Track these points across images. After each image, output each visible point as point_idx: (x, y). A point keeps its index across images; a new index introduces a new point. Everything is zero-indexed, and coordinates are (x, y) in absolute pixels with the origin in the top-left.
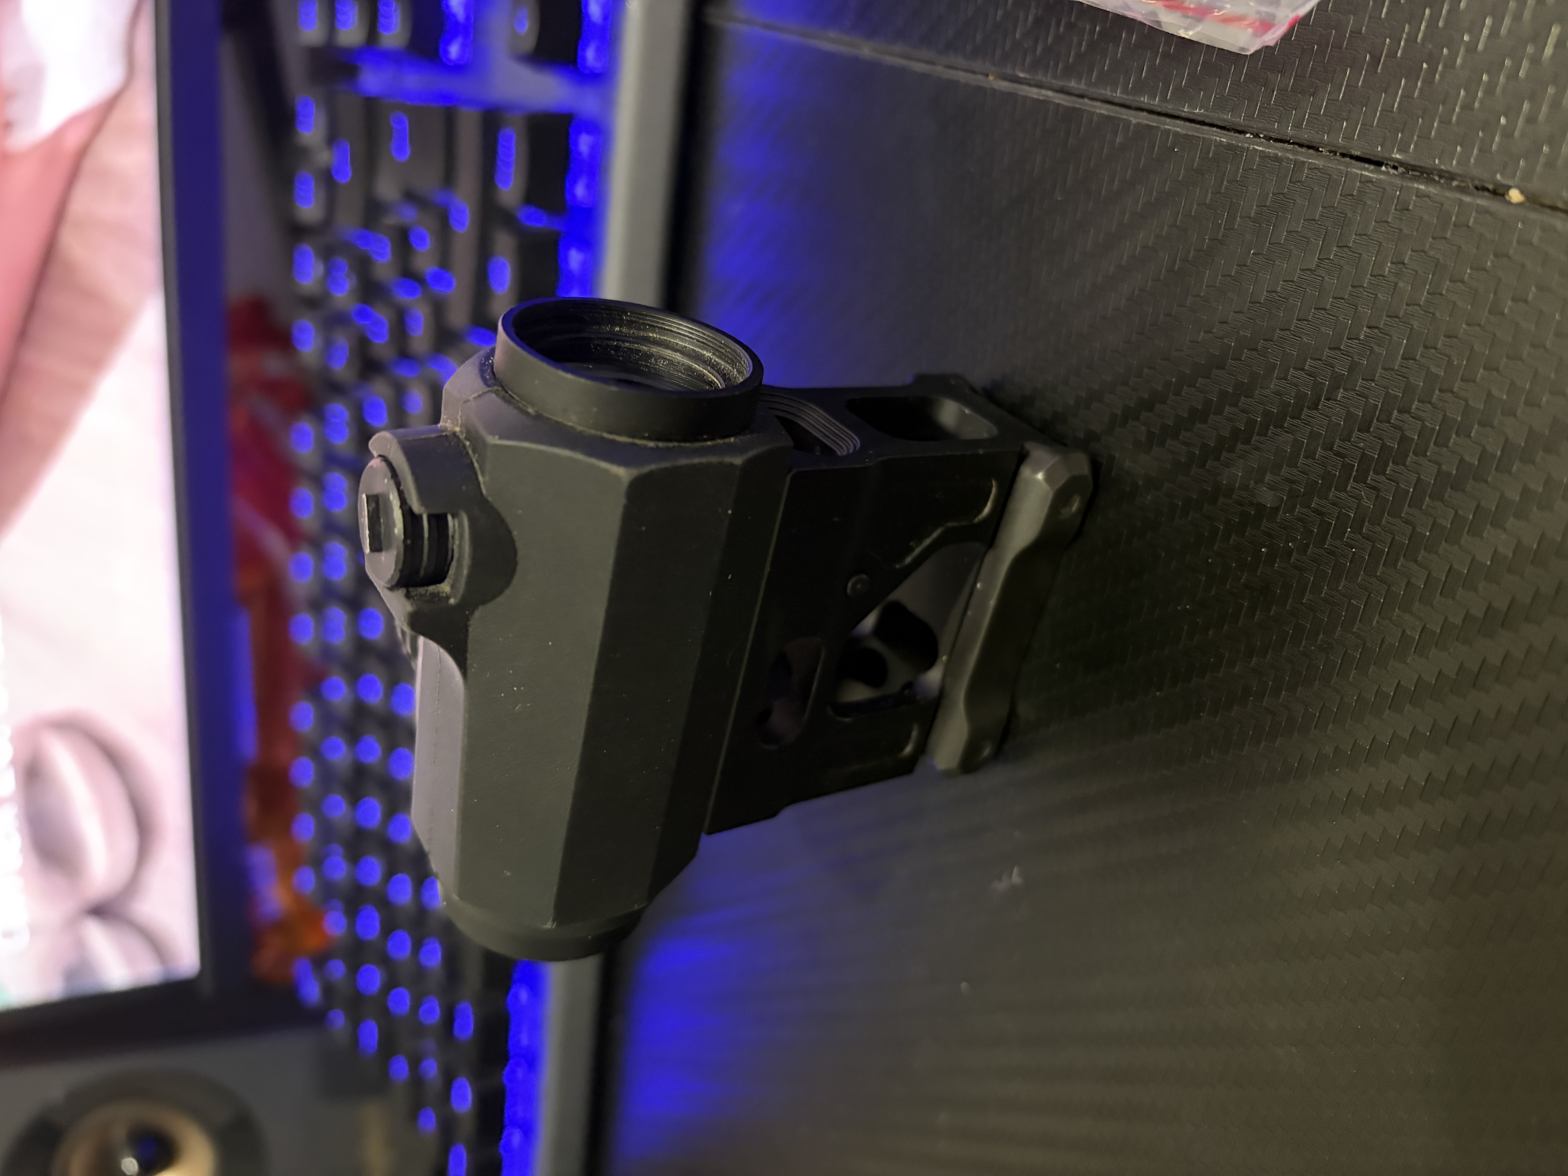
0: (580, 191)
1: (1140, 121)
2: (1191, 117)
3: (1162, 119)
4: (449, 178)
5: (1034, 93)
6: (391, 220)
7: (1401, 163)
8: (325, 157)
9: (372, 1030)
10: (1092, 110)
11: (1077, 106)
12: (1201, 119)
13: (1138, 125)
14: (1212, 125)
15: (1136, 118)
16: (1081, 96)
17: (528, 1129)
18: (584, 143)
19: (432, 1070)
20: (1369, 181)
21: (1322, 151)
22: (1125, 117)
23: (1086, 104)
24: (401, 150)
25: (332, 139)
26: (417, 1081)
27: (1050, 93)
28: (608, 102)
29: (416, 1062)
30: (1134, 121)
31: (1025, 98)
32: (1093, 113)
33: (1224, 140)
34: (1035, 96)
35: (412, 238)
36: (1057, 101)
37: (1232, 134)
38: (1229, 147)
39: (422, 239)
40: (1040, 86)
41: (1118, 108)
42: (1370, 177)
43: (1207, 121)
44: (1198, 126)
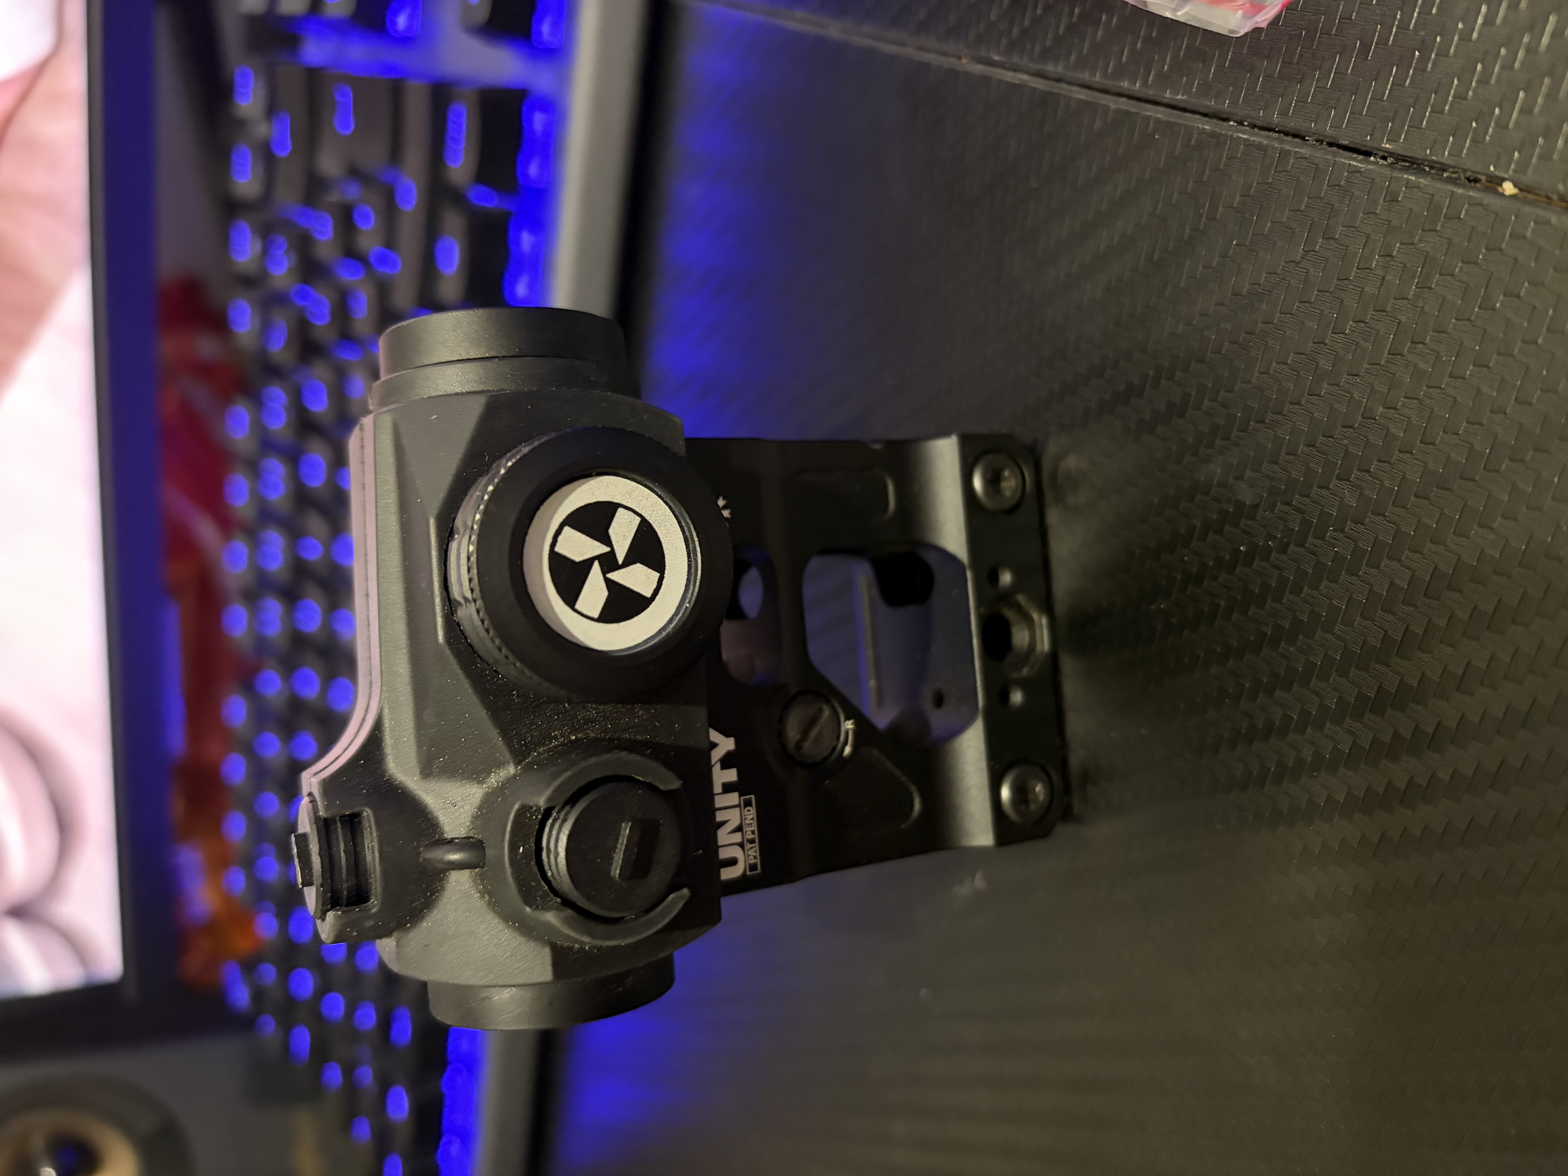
0: (533, 170)
1: (1119, 106)
2: (1173, 103)
3: (1143, 105)
4: (395, 154)
5: (1009, 76)
6: (334, 197)
7: (1391, 154)
8: (262, 130)
9: (303, 1037)
10: (1068, 94)
11: (1055, 91)
12: (1183, 105)
13: (1118, 111)
14: (1194, 112)
15: (1115, 104)
16: (1059, 80)
17: (466, 1137)
18: (539, 120)
19: (367, 1076)
20: (1358, 171)
21: (1308, 140)
22: (1103, 102)
23: (1062, 88)
24: (345, 124)
25: (271, 111)
26: (351, 1087)
27: (1026, 77)
28: (564, 79)
29: (350, 1070)
30: (1113, 106)
31: (1000, 81)
32: (1070, 98)
33: (1207, 127)
34: (1010, 80)
35: (355, 216)
36: (1033, 85)
37: (1215, 121)
38: (1213, 134)
39: (366, 218)
40: (1015, 69)
41: (1096, 94)
42: (1358, 166)
43: (1189, 107)
44: (1179, 113)
